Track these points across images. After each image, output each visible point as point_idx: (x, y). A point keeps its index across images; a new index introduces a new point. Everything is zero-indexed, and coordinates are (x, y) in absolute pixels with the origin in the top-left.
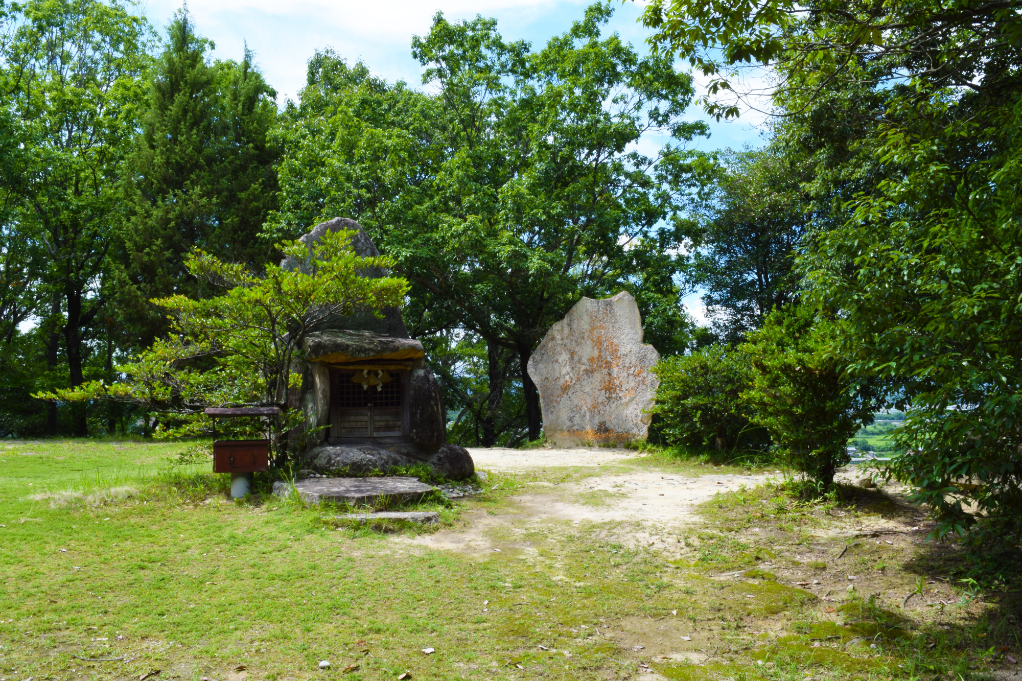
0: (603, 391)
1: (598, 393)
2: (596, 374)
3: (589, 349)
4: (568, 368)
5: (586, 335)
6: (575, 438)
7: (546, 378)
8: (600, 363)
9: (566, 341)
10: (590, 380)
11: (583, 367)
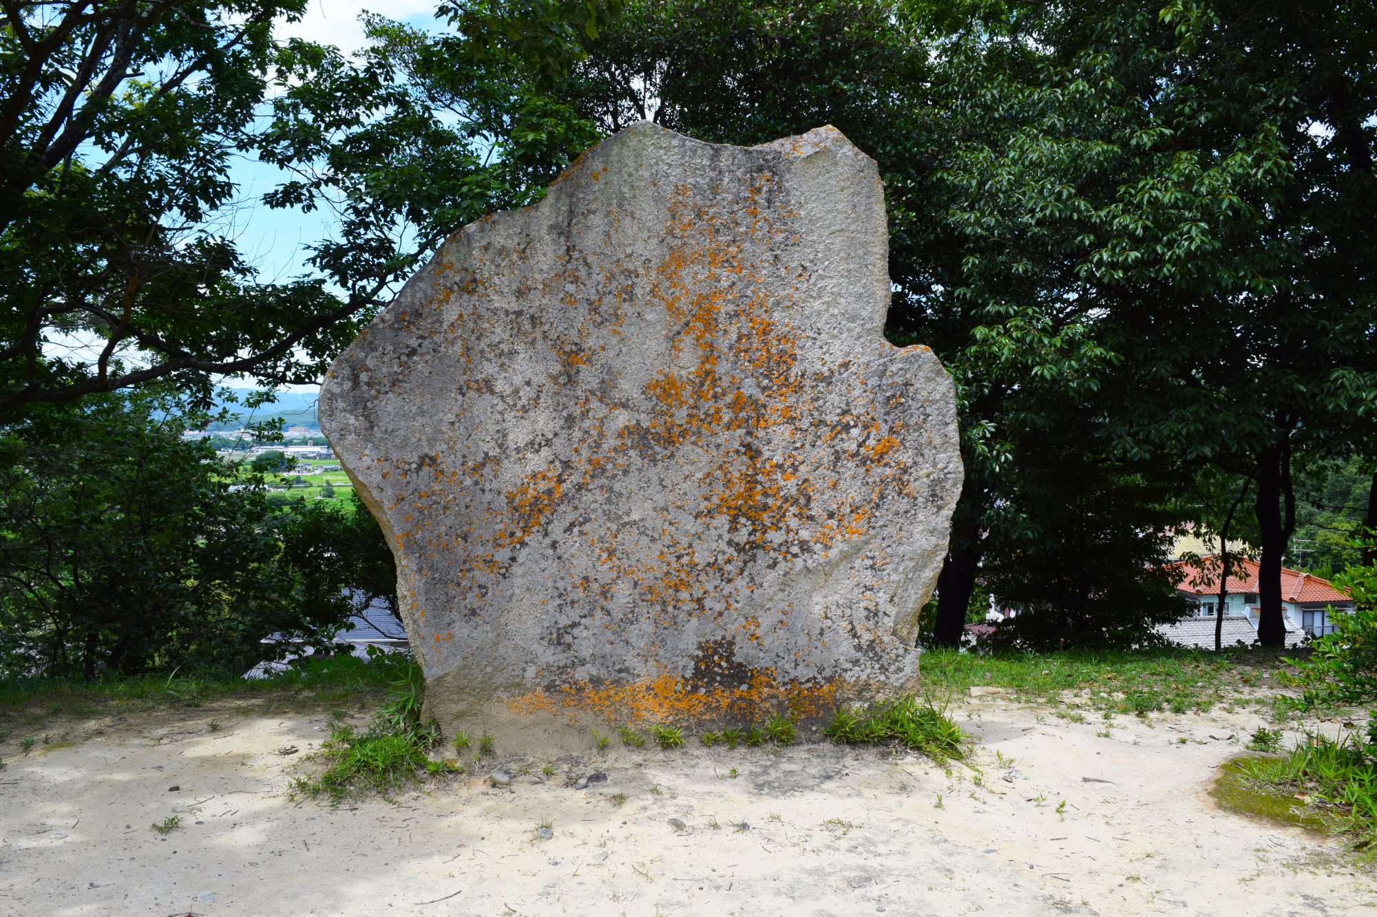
0: (722, 521)
1: (691, 526)
2: (686, 448)
3: (654, 344)
4: (544, 421)
5: (642, 287)
6: (586, 718)
7: (428, 460)
8: (709, 406)
9: (536, 300)
10: (653, 473)
11: (622, 418)
